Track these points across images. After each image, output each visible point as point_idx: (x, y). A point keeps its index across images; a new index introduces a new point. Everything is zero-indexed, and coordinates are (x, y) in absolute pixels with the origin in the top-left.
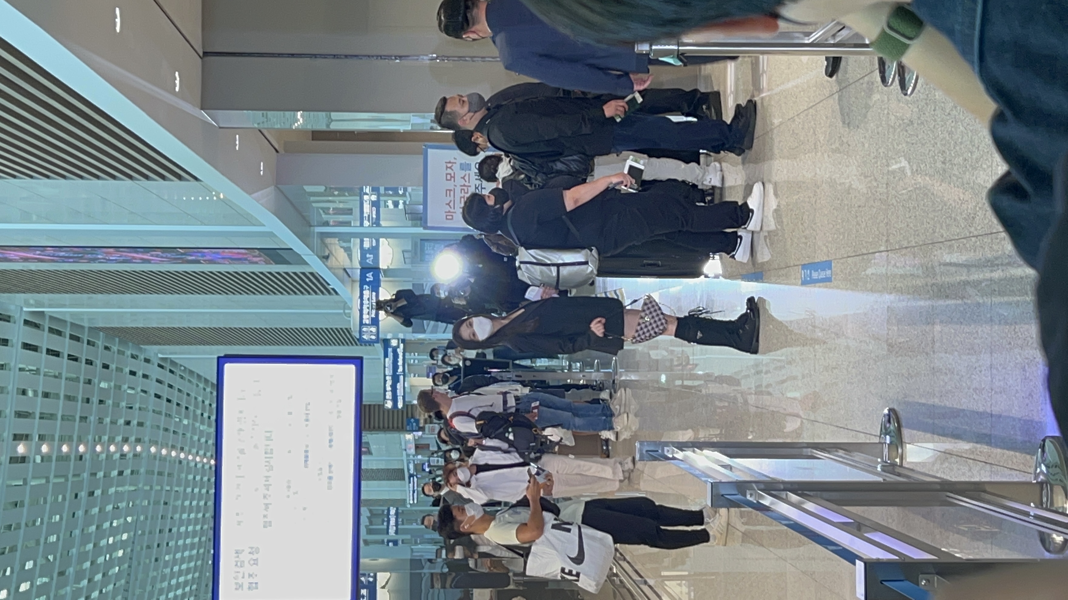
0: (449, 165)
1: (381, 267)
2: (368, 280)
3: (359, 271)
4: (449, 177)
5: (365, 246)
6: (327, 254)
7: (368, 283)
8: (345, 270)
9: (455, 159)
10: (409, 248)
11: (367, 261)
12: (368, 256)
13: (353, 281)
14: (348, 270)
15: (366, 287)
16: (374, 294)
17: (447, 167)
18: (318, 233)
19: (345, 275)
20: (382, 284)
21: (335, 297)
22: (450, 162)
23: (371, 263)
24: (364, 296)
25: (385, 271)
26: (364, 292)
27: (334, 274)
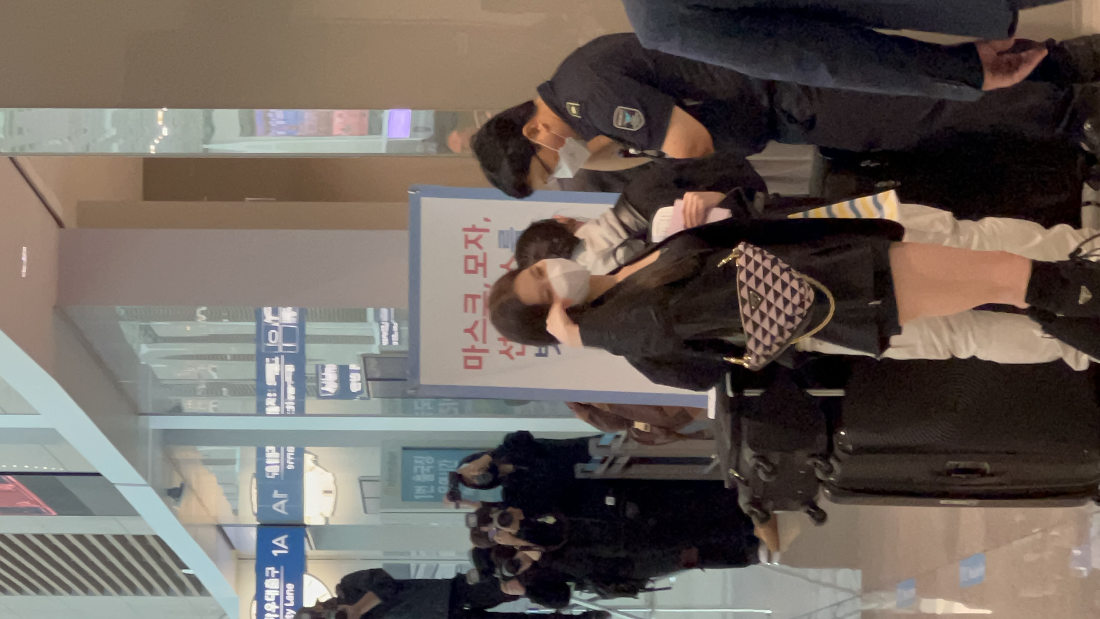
0: (473, 235)
1: (306, 522)
2: (275, 553)
3: (253, 533)
4: (471, 263)
5: (268, 469)
6: (178, 485)
7: (276, 562)
8: (220, 528)
9: (487, 220)
10: (375, 470)
11: (275, 507)
12: (276, 494)
13: (240, 559)
14: (226, 529)
15: (271, 570)
16: (290, 587)
17: (468, 242)
18: (154, 430)
19: (222, 542)
20: (311, 566)
21: (196, 599)
22: (474, 229)
23: (283, 511)
24: (268, 593)
25: (317, 530)
26: (268, 583)
27: (196, 538)
